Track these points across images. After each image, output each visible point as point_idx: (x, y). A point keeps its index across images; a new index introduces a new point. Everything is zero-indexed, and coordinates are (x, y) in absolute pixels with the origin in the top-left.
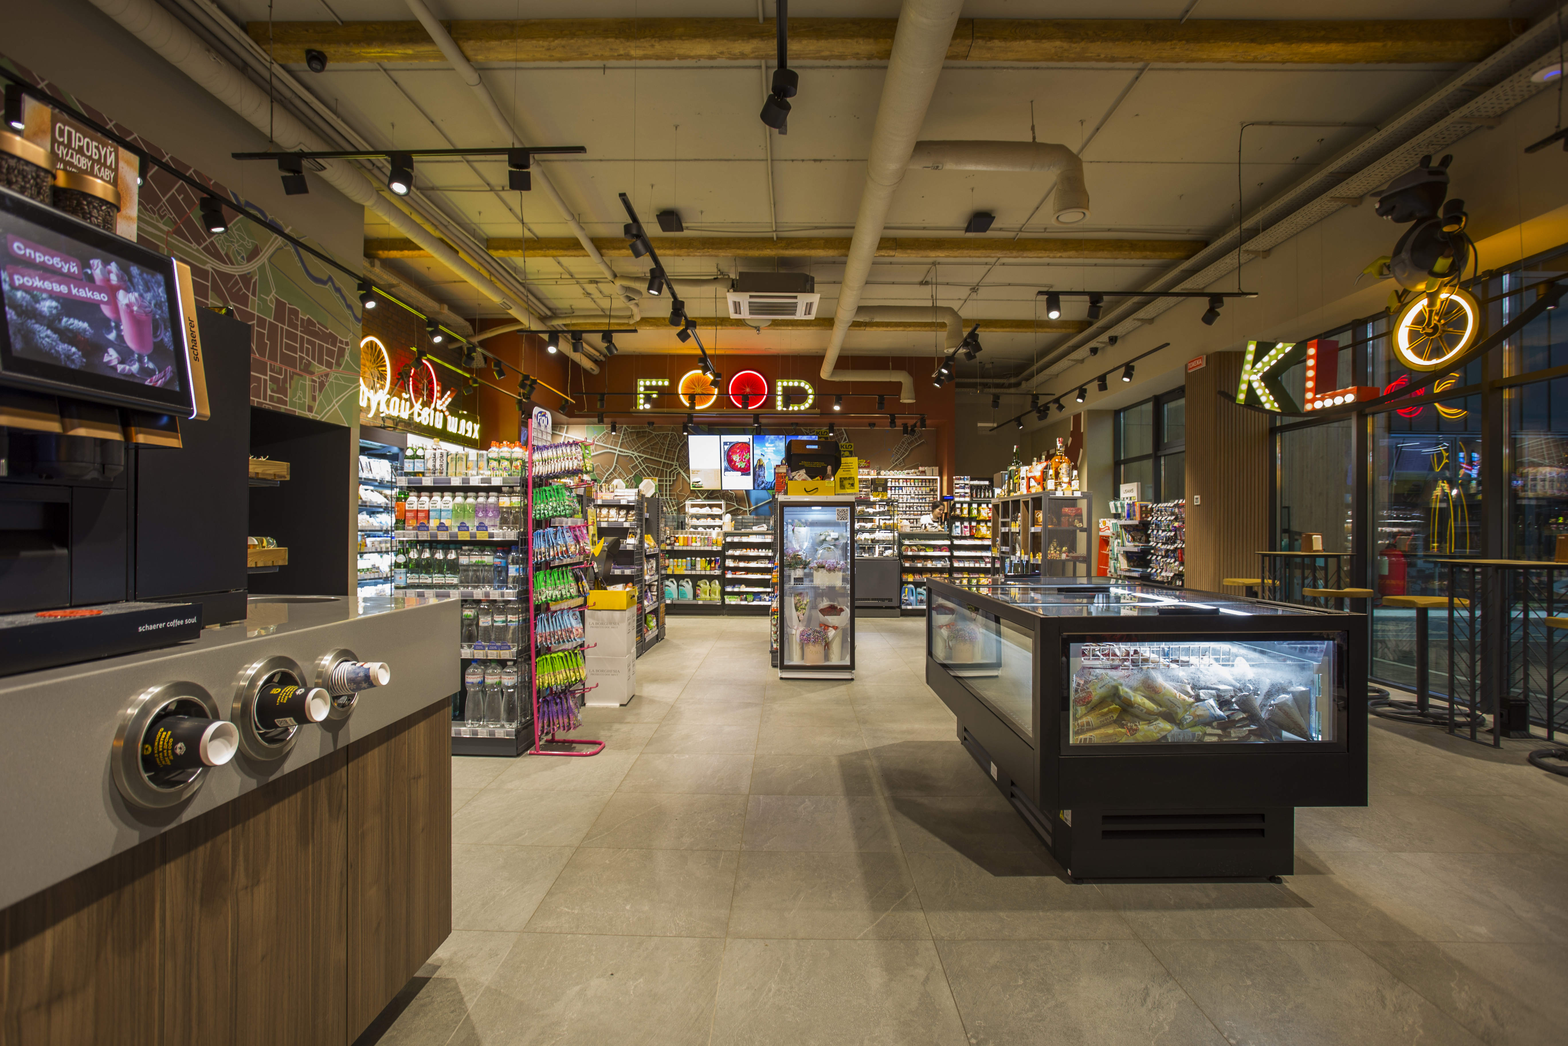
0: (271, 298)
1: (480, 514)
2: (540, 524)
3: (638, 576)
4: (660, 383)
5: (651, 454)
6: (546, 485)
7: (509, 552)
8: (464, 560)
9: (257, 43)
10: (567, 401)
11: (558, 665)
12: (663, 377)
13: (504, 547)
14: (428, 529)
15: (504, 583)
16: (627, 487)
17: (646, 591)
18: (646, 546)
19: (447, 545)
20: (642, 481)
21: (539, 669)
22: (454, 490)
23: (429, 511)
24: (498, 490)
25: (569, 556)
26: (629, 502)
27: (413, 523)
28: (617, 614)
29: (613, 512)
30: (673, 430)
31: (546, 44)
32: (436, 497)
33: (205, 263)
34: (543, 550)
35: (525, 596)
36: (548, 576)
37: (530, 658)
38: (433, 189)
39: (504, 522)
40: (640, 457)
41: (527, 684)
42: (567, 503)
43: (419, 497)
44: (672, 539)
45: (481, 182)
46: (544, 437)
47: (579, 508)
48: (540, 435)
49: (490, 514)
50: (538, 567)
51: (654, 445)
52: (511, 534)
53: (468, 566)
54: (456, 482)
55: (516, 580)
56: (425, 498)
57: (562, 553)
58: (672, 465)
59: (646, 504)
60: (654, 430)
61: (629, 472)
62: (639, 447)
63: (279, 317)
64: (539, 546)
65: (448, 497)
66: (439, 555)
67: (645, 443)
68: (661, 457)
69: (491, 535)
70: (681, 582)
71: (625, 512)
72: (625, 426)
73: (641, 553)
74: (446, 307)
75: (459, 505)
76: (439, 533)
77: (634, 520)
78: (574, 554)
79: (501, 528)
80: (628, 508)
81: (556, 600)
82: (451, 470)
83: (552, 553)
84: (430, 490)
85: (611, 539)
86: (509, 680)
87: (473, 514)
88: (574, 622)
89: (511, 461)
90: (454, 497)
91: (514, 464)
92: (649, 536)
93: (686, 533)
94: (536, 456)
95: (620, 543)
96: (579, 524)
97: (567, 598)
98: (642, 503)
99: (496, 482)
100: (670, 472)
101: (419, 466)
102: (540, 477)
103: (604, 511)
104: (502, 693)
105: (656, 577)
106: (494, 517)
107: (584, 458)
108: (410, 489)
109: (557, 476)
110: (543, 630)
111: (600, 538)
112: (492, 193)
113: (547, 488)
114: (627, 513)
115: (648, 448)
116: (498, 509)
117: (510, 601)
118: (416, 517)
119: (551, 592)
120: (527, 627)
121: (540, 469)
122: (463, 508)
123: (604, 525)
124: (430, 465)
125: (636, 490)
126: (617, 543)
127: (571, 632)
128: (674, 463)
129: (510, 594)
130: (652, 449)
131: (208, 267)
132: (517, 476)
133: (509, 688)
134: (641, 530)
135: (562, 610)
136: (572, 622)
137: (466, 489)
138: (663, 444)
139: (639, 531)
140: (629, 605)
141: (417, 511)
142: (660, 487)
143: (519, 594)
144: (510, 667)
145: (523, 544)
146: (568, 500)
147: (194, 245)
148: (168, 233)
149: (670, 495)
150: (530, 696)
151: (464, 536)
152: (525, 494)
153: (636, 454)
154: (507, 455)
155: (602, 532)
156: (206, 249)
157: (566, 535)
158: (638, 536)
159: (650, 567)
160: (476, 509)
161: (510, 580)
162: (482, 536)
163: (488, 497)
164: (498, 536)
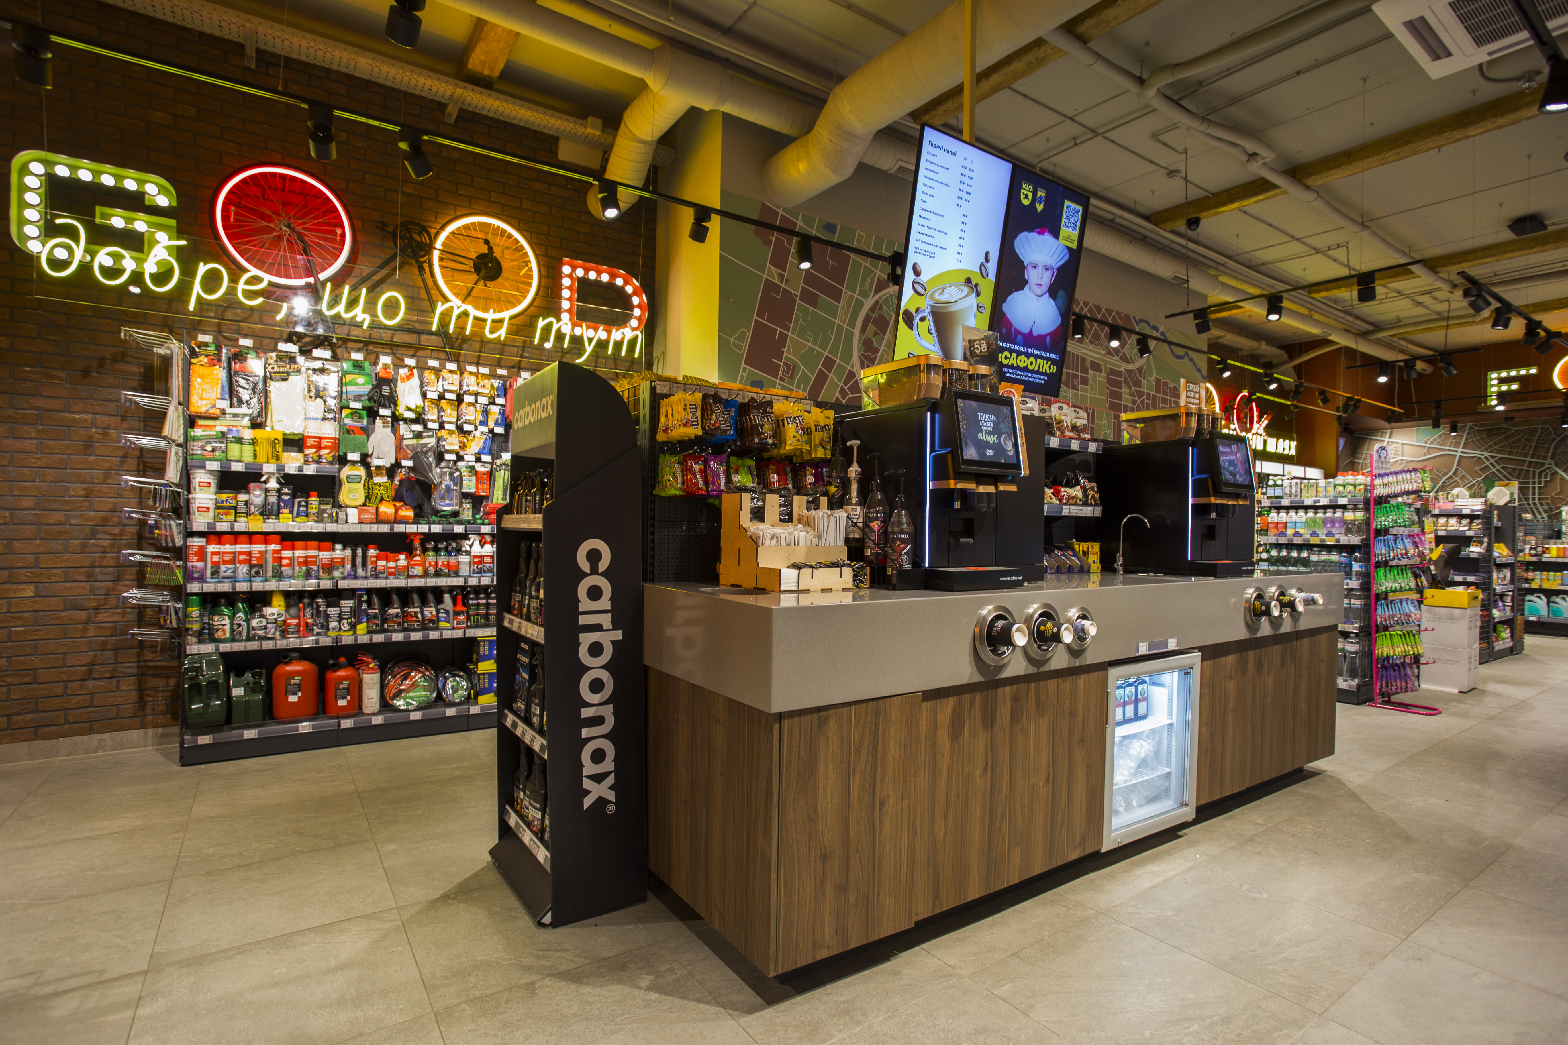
0: (1152, 379)
1: (1328, 525)
2: (1378, 532)
3: (1484, 583)
4: (1523, 372)
5: (1510, 453)
6: (1386, 503)
7: (1353, 552)
8: (1314, 558)
9: (1156, 225)
10: (1394, 411)
11: (1396, 640)
12: (1528, 365)
13: (1349, 549)
14: (1286, 535)
15: (1349, 575)
16: (1471, 497)
17: (1496, 601)
18: (1496, 554)
19: (1300, 547)
20: (1493, 487)
21: (1379, 642)
22: (1306, 508)
23: (1286, 523)
24: (1344, 507)
25: (1408, 558)
26: (1473, 511)
27: (1274, 531)
28: (1457, 612)
29: (1453, 521)
30: (1545, 423)
31: (1380, 157)
32: (1292, 513)
33: (1120, 367)
34: (1383, 552)
35: (1367, 586)
36: (1388, 572)
37: (1370, 634)
38: (1263, 264)
39: (1348, 531)
40: (1493, 457)
41: (1368, 653)
42: (1407, 516)
43: (1278, 513)
44: (1540, 549)
45: (1307, 249)
46: (1384, 466)
47: (1416, 518)
48: (1380, 465)
49: (1337, 525)
50: (1378, 565)
51: (1514, 442)
52: (1355, 540)
53: (1317, 562)
54: (1308, 502)
55: (1358, 574)
56: (1283, 514)
57: (1401, 555)
58: (1543, 464)
59: (1495, 512)
60: (1514, 425)
61: (1475, 475)
62: (1490, 447)
63: (1158, 391)
64: (1380, 550)
65: (1301, 513)
66: (1294, 554)
67: (1500, 441)
68: (1526, 455)
69: (1338, 540)
70: (1553, 598)
71: (1468, 521)
72: (1469, 424)
73: (1489, 561)
74: (1263, 343)
75: (1311, 519)
76: (1295, 538)
77: (1480, 529)
78: (1413, 555)
79: (1346, 535)
80: (1472, 517)
81: (1395, 591)
82: (1304, 494)
83: (1392, 555)
84: (1287, 508)
85: (1450, 546)
86: (1352, 647)
87: (1322, 525)
88: (1412, 609)
89: (1355, 486)
90: (1306, 513)
91: (1358, 488)
92: (1501, 545)
93: (1562, 543)
94: (1377, 481)
95: (1460, 551)
96: (1416, 532)
97: (1405, 590)
98: (1491, 513)
99: (1342, 501)
100: (1540, 473)
101: (1278, 492)
102: (1380, 497)
103: (1442, 521)
104: (1345, 656)
105: (1511, 587)
106: (1340, 527)
107: (1423, 481)
108: (1270, 508)
109: (1396, 496)
110: (1382, 613)
111: (1437, 546)
112: (1319, 255)
113: (1387, 505)
114: (1471, 522)
115: (1505, 446)
116: (1344, 522)
117: (1352, 589)
118: (1276, 527)
119: (1390, 585)
120: (1368, 611)
121: (1380, 491)
122: (1314, 521)
123: (1441, 533)
124: (1287, 491)
125: (1483, 500)
126: (1457, 550)
127: (1410, 616)
128: (1547, 462)
129: (1354, 583)
130: (1511, 447)
131: (1122, 369)
132: (1360, 497)
133: (1352, 653)
134: (1490, 540)
135: (1401, 600)
136: (1411, 609)
137: (1315, 508)
138: (1528, 440)
139: (1486, 540)
140: (1470, 606)
141: (1277, 523)
142: (1522, 490)
143: (1361, 585)
144: (1352, 638)
145: (1365, 548)
146: (1408, 514)
147: (1116, 358)
148: (1104, 355)
149: (1540, 499)
150: (1371, 663)
151: (1314, 541)
152: (1367, 509)
153: (1486, 454)
154: (1352, 482)
155: (1439, 540)
156: (1121, 358)
157: (1406, 541)
158: (1485, 545)
159: (1501, 576)
160: (1325, 521)
161: (1354, 573)
162: (1330, 542)
163: (1334, 513)
164: (1344, 540)
